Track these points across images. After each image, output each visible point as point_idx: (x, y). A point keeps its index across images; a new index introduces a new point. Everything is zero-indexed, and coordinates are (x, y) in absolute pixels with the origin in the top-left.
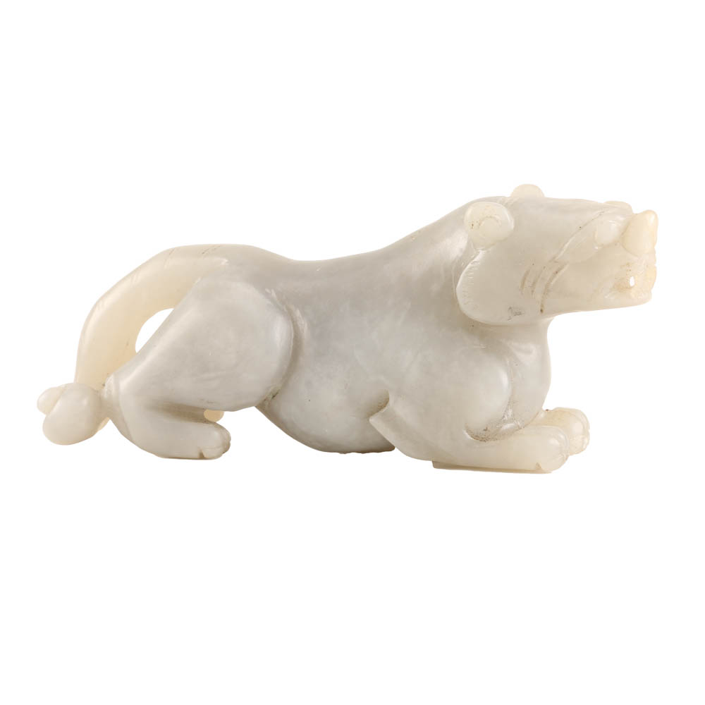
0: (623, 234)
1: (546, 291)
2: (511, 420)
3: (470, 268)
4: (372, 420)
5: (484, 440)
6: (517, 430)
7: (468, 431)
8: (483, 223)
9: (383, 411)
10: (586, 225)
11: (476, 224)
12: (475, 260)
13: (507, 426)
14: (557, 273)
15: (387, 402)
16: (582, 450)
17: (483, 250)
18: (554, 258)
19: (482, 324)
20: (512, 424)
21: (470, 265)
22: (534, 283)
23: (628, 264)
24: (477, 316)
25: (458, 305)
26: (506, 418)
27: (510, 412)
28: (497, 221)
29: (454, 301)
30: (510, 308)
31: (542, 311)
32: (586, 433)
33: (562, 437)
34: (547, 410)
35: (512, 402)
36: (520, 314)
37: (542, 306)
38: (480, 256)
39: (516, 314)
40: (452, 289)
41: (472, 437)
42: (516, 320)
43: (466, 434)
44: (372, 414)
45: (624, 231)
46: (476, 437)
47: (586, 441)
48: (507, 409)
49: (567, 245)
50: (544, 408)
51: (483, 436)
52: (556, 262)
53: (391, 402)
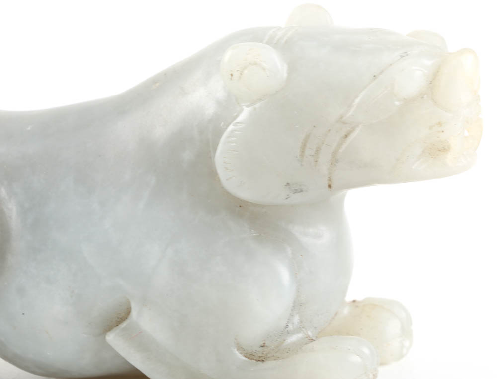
0: (431, 82)
1: (334, 161)
2: (298, 330)
3: (233, 131)
4: (111, 338)
5: (261, 360)
6: (306, 343)
7: (240, 348)
8: (245, 71)
9: (124, 325)
10: (382, 72)
11: (236, 74)
12: (239, 119)
13: (293, 338)
14: (346, 136)
15: (128, 312)
16: (401, 356)
17: (248, 106)
18: (342, 118)
19: (252, 204)
20: (300, 335)
21: (231, 127)
22: (318, 150)
23: (440, 124)
24: (244, 194)
25: (219, 180)
26: (291, 327)
27: (296, 319)
28: (264, 69)
29: (213, 173)
30: (288, 184)
31: (330, 186)
32: (406, 332)
33: (366, 351)
34: (354, 301)
35: (298, 306)
36: (301, 191)
37: (330, 179)
38: (245, 114)
39: (296, 192)
40: (210, 158)
41: (246, 357)
42: (296, 198)
43: (237, 352)
44: (109, 328)
45: (433, 80)
46: (250, 356)
47: (407, 343)
48: (292, 315)
49: (357, 101)
50: (349, 298)
51: (260, 355)
52: (344, 123)
53: (134, 314)
